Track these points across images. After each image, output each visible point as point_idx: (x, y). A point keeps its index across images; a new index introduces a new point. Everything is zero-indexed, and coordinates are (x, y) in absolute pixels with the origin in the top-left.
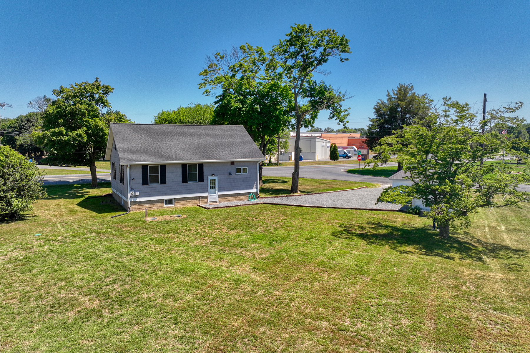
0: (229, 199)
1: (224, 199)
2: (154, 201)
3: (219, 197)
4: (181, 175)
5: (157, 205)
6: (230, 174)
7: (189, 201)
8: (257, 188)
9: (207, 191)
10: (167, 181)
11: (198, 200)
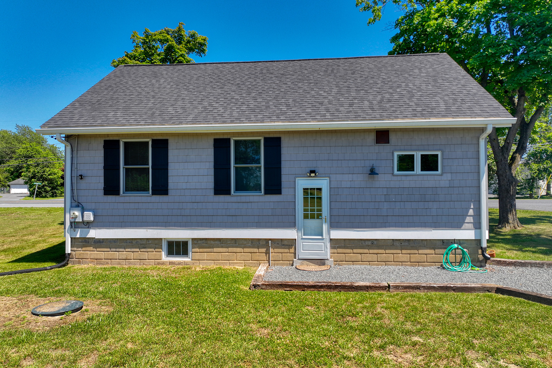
0: (370, 257)
1: (351, 254)
2: (134, 242)
3: (332, 247)
4: (212, 172)
5: (145, 254)
6: (372, 172)
7: (235, 250)
8: (477, 226)
9: (292, 225)
10: (171, 185)
11: (264, 250)
